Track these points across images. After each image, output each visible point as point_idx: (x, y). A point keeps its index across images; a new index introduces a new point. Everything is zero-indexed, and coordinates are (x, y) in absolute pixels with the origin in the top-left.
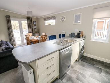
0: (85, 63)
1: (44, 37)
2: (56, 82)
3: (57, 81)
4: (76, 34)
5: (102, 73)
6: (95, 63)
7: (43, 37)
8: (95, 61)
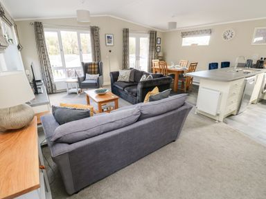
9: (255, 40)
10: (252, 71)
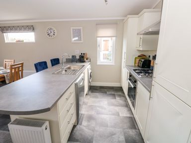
0: (97, 94)
1: (19, 68)
2: (75, 131)
3: (76, 129)
4: (78, 57)
5: (117, 98)
6: (106, 90)
7: (15, 68)
8: (106, 88)
9: (73, 39)
10: (76, 66)
